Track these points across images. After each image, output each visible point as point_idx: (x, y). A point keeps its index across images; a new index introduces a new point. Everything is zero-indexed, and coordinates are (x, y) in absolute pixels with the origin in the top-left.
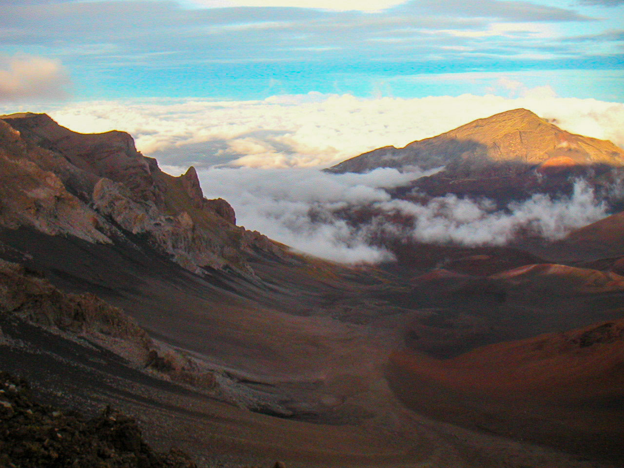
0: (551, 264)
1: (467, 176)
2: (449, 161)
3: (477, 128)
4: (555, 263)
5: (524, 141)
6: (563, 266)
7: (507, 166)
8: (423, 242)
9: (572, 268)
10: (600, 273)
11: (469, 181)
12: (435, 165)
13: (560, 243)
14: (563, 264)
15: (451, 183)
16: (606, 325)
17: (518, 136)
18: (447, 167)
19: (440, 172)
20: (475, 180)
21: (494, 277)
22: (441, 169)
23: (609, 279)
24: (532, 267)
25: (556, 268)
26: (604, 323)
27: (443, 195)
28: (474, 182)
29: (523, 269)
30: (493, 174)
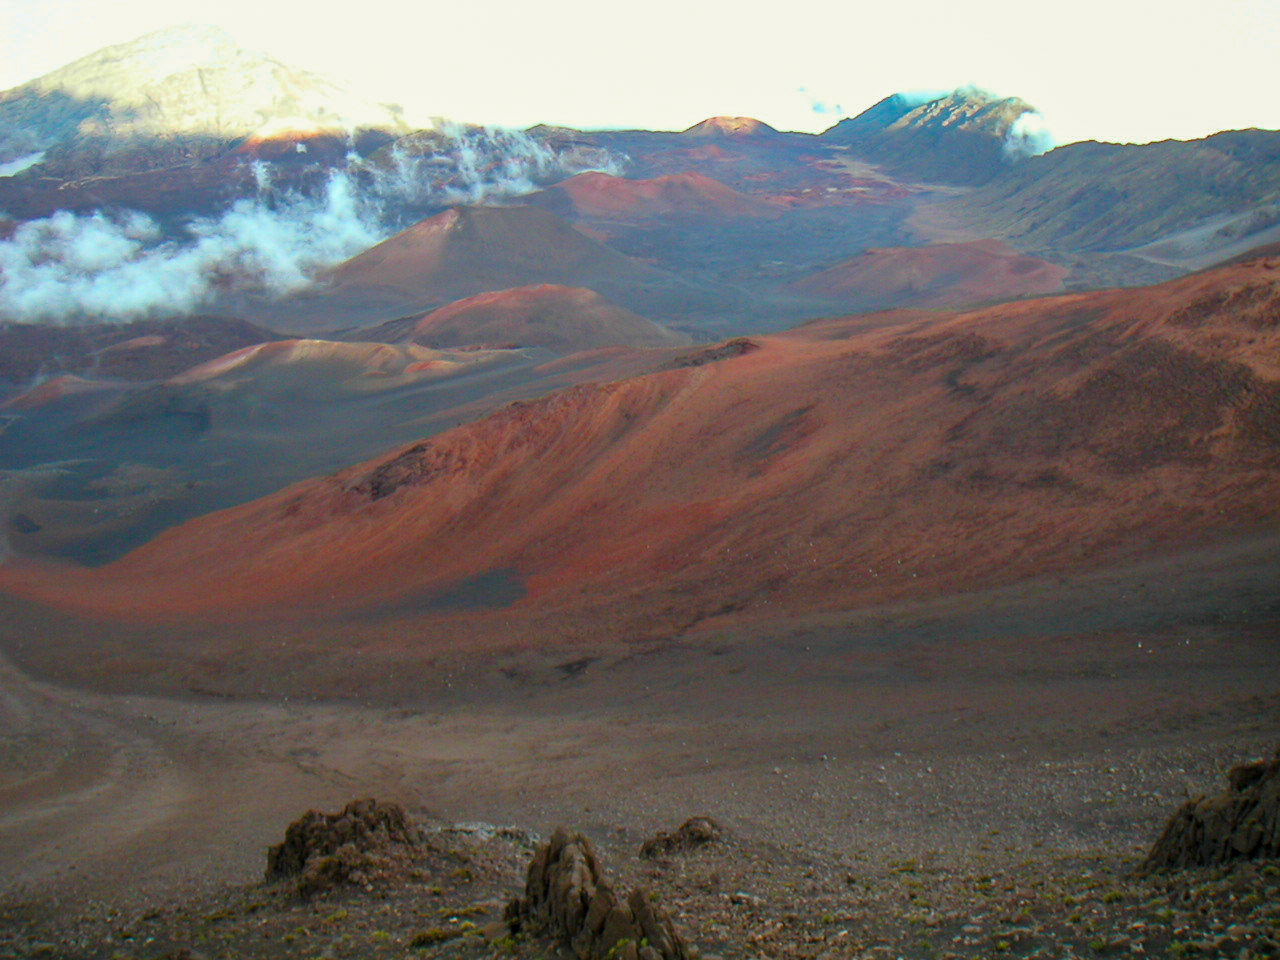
0: (292, 341)
1: (95, 172)
2: (53, 140)
3: (107, 65)
4: (302, 338)
5: (209, 89)
6: (318, 341)
7: (181, 146)
8: (21, 320)
9: (336, 343)
10: (390, 349)
11: (103, 181)
12: (22, 151)
13: (304, 297)
14: (318, 339)
15: (61, 188)
16: (414, 450)
17: (197, 79)
18: (49, 154)
19: (35, 165)
20: (113, 177)
21: (180, 380)
22: (36, 159)
23: (410, 358)
24: (258, 348)
25: (306, 348)
26: (410, 445)
27: (48, 214)
28: (113, 181)
29: (238, 355)
30: (151, 162)
